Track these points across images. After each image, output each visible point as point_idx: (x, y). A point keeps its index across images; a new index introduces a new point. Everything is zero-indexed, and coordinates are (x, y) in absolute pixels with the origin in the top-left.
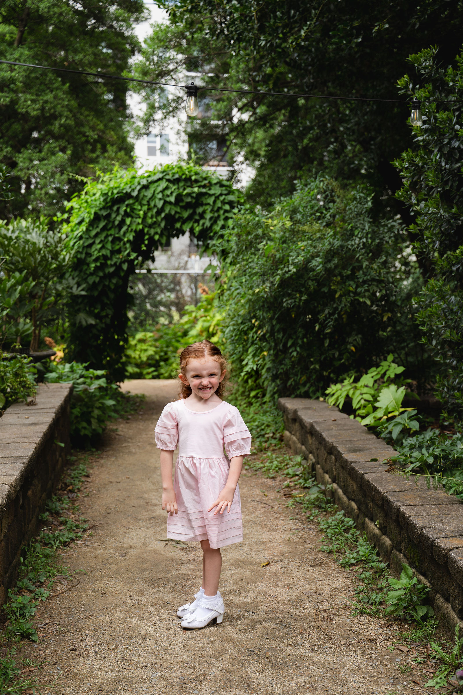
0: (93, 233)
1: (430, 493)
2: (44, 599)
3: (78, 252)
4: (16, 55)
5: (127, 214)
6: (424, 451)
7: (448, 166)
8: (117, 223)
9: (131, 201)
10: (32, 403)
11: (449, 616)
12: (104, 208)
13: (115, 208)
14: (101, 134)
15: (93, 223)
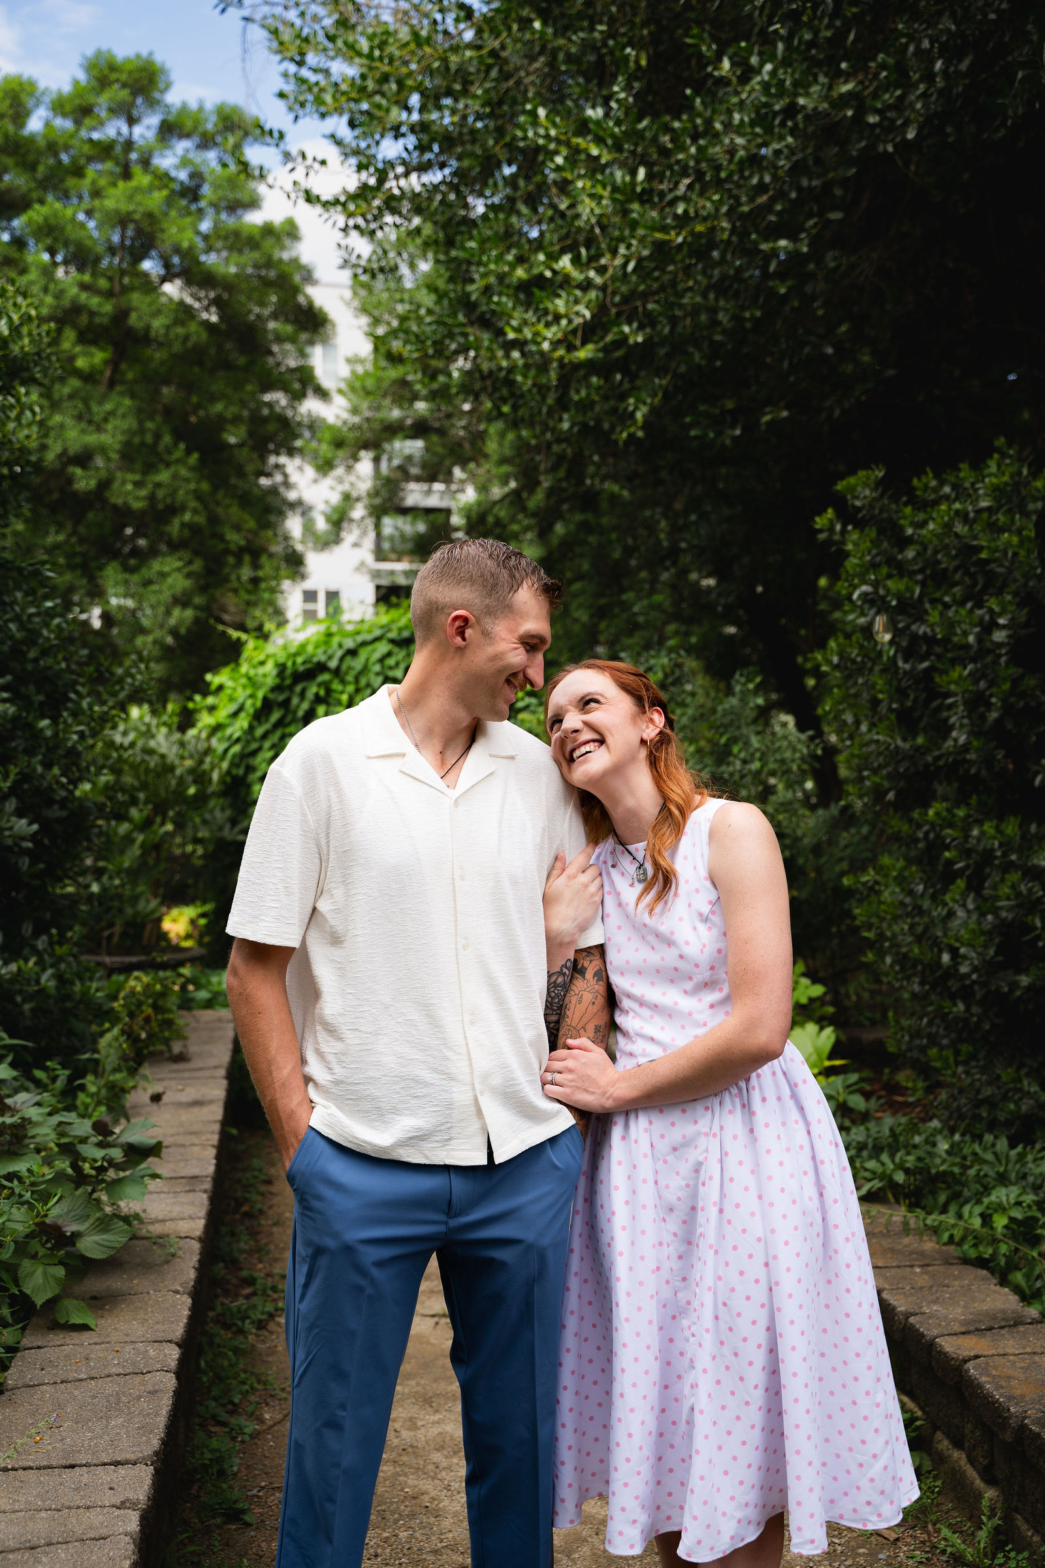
0: (259, 732)
1: (906, 1241)
2: (247, 1438)
3: (233, 764)
4: (108, 407)
5: (318, 700)
6: (885, 1157)
7: (907, 667)
8: (300, 713)
9: (325, 677)
10: (181, 1058)
11: (963, 1474)
12: (276, 689)
13: (298, 689)
14: (250, 536)
15: (260, 715)
